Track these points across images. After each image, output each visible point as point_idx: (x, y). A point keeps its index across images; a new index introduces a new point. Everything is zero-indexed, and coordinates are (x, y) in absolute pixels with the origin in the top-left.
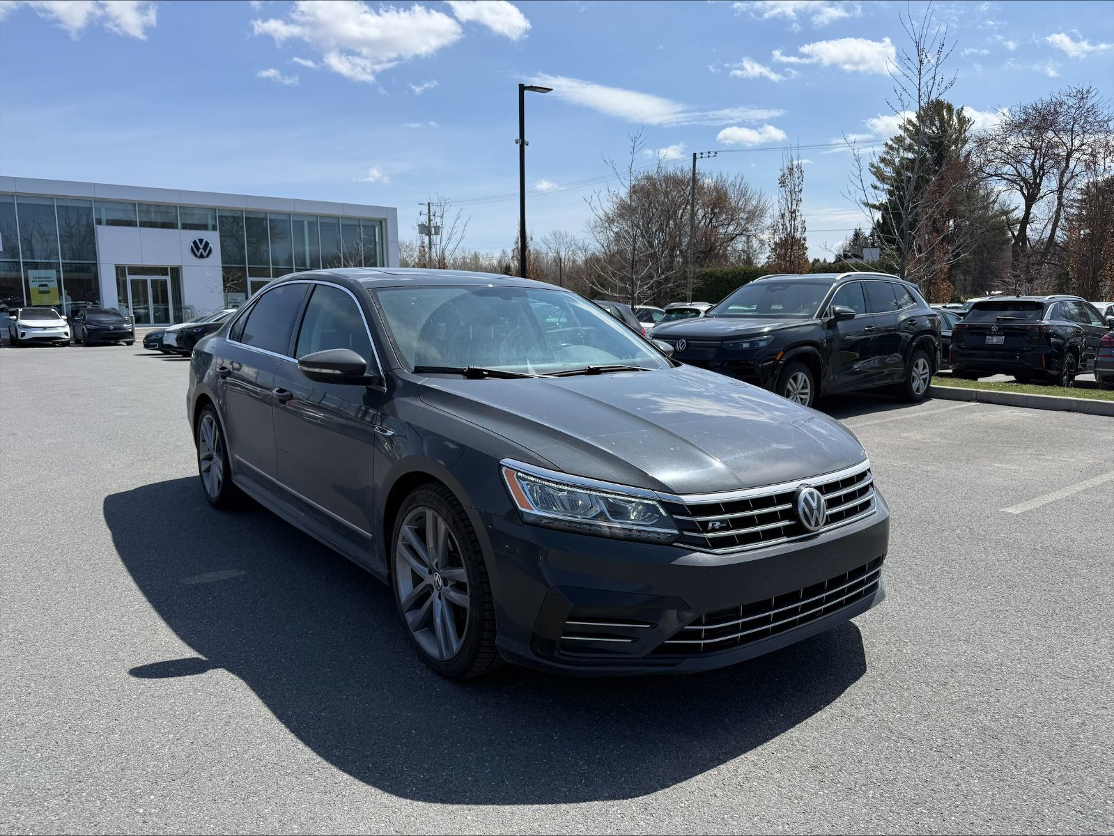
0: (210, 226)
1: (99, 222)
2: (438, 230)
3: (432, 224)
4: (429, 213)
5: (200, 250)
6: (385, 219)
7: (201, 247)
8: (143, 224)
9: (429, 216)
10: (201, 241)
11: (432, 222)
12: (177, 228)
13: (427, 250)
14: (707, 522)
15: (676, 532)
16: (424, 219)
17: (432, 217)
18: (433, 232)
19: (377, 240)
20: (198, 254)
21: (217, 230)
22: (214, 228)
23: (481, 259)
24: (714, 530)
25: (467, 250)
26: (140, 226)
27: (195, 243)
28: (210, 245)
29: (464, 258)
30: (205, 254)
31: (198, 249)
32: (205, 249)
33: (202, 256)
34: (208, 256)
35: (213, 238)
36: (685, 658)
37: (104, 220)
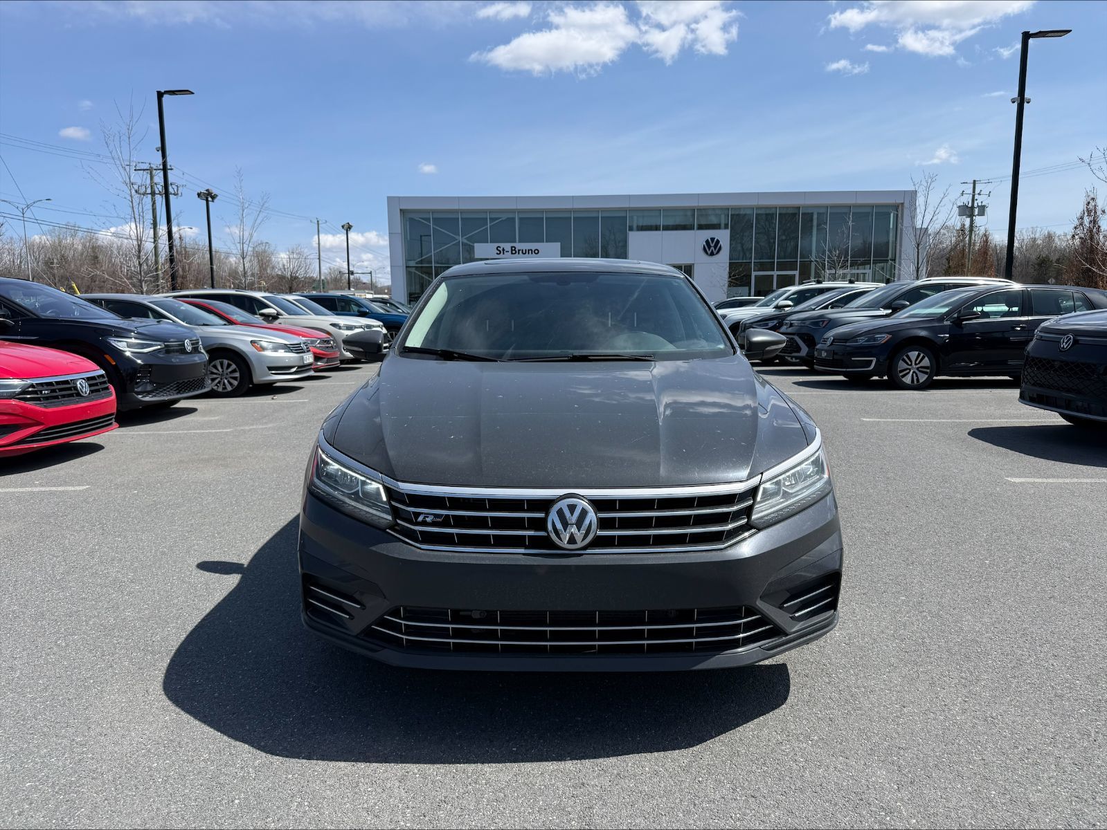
0: (723, 226)
1: (631, 229)
2: (982, 210)
3: (976, 205)
4: (974, 191)
5: (712, 248)
6: (902, 204)
7: (712, 245)
8: (667, 228)
9: (974, 196)
10: (713, 239)
11: (976, 203)
12: (694, 229)
13: (967, 232)
14: (419, 514)
15: (390, 518)
16: (967, 199)
17: (976, 197)
18: (976, 213)
19: (891, 226)
20: (709, 252)
21: (728, 228)
22: (726, 227)
23: (1057, 240)
24: (424, 523)
25: (1039, 229)
26: (663, 230)
27: (707, 242)
28: (721, 243)
29: (1034, 240)
30: (715, 252)
31: (709, 247)
32: (715, 247)
33: (712, 254)
34: (718, 252)
35: (723, 236)
36: (385, 648)
37: (635, 227)
